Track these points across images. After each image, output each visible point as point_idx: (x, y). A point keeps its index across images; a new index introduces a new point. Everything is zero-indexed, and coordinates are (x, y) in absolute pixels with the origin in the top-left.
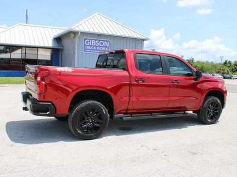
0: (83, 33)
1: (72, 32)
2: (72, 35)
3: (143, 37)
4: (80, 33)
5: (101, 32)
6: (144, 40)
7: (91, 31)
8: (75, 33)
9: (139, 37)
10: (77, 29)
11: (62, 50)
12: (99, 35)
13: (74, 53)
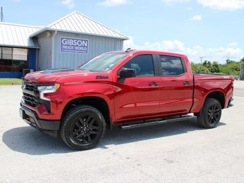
0: (60, 32)
1: (48, 31)
2: (49, 34)
3: (122, 37)
4: (56, 32)
5: (79, 31)
6: (123, 40)
7: (68, 30)
8: (51, 32)
9: (118, 36)
10: (53, 28)
11: (38, 49)
12: (77, 34)
13: (51, 53)
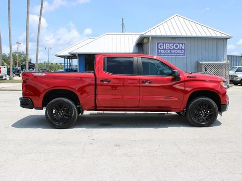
2: (146, 40)
6: (227, 39)
7: (163, 35)
12: (173, 38)
